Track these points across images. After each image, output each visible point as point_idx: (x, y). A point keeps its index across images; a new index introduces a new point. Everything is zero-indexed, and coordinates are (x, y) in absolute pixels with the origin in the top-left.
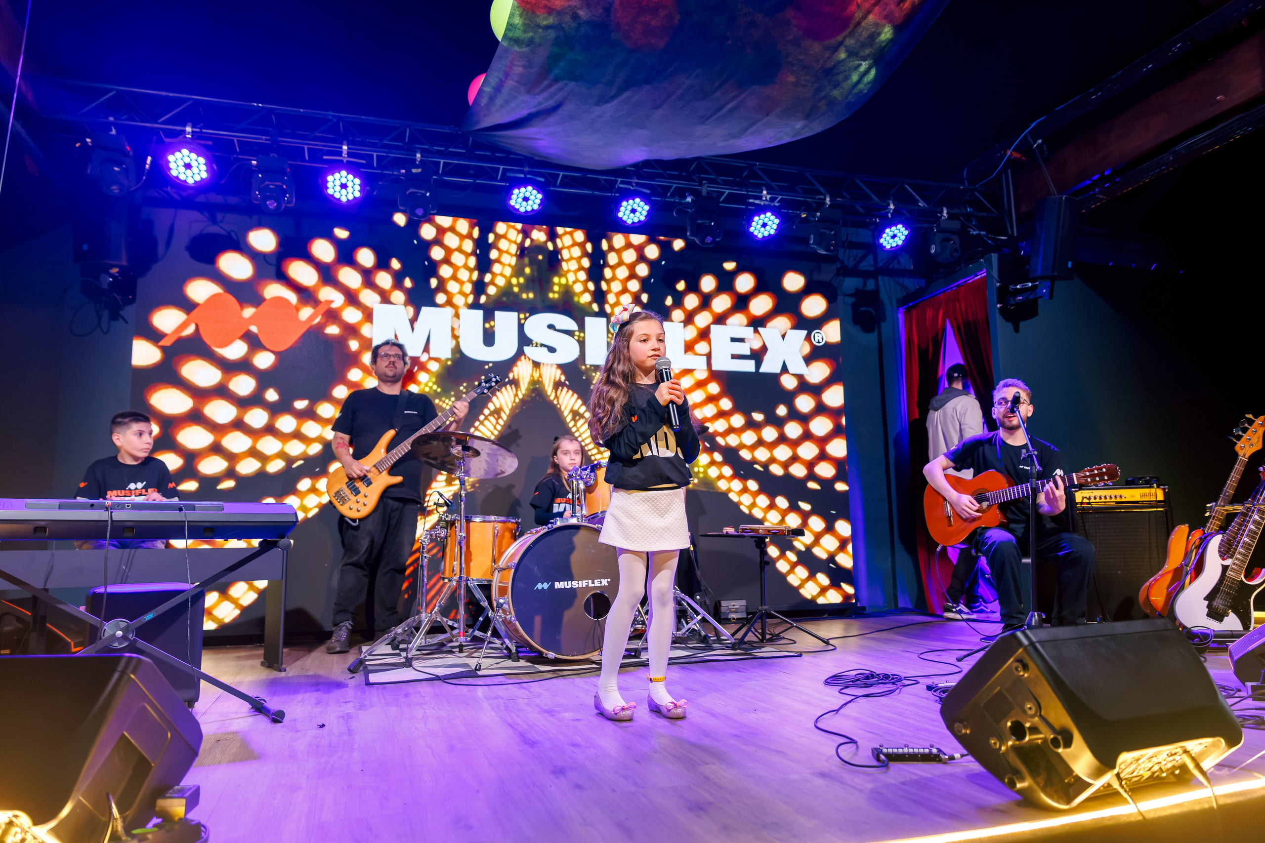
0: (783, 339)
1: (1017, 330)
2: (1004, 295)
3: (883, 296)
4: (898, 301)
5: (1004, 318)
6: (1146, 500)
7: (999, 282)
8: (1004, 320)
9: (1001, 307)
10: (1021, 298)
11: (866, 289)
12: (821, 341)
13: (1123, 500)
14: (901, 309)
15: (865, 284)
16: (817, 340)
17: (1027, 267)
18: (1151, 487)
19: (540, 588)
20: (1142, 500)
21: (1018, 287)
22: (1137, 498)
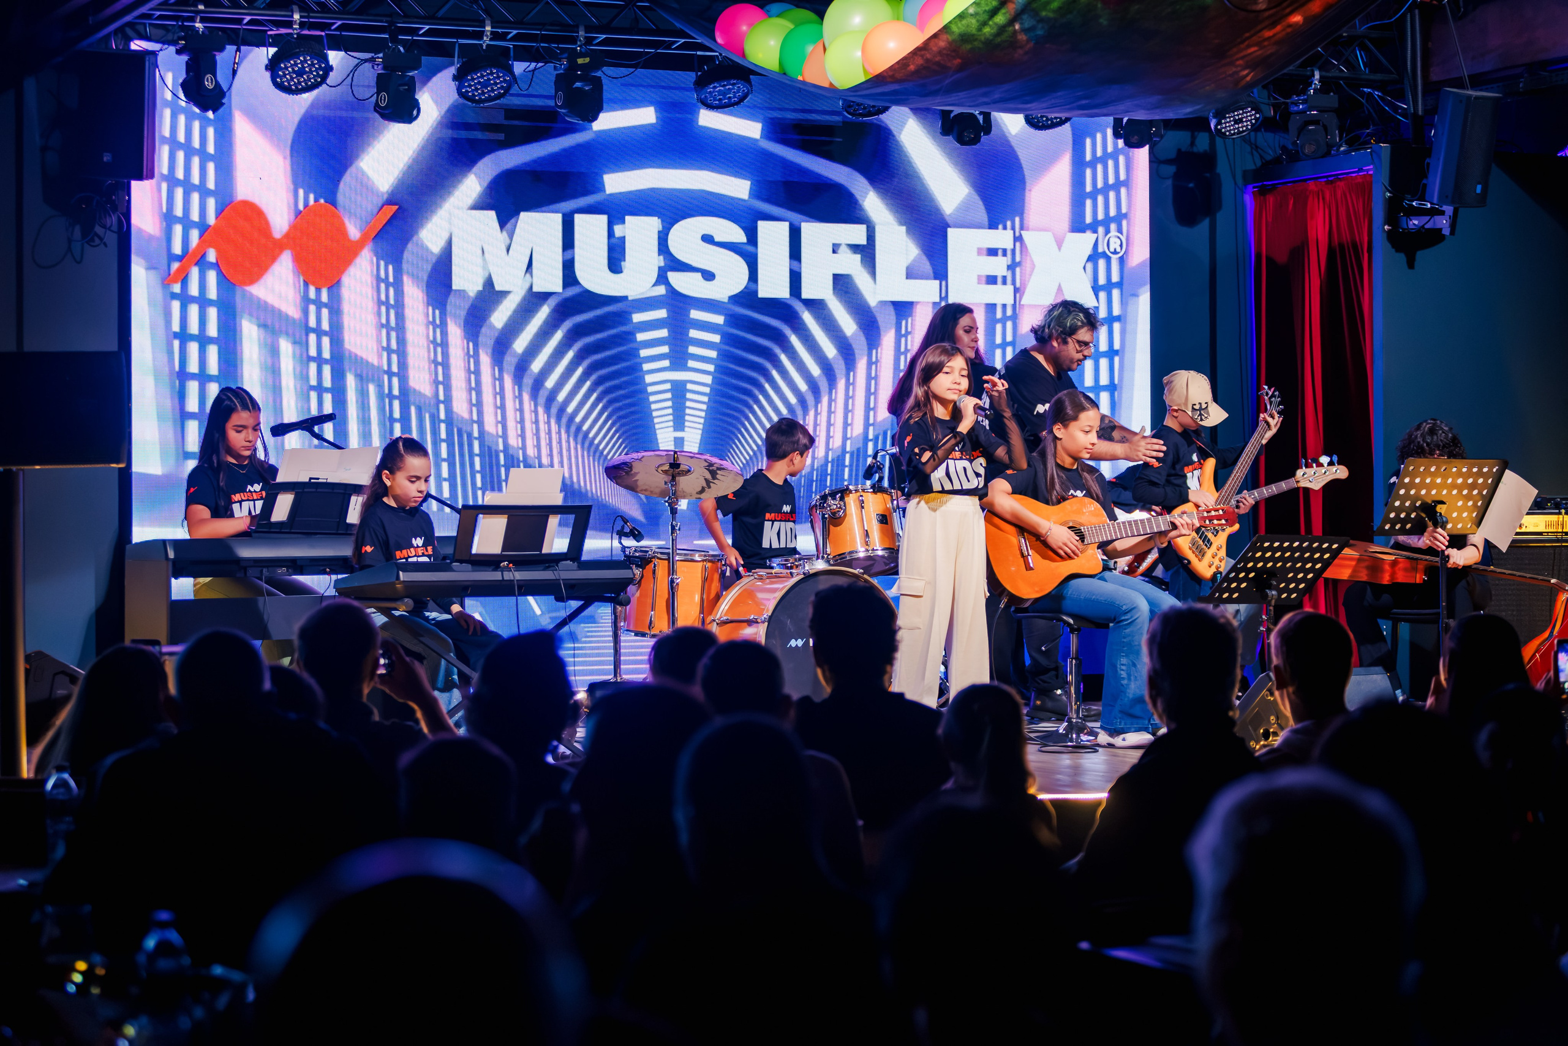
0: (1060, 249)
1: (1411, 265)
2: (1395, 211)
3: (1222, 168)
4: (1245, 173)
5: (1393, 247)
6: (1552, 530)
7: (1390, 193)
8: (1393, 250)
9: (1389, 230)
10: (1416, 222)
11: (1195, 150)
12: (1118, 250)
13: (1523, 530)
14: (1250, 187)
15: (1193, 144)
16: (1112, 250)
17: (1424, 181)
18: (1560, 513)
19: (794, 646)
20: (1547, 531)
21: (1414, 204)
22: (1541, 528)
